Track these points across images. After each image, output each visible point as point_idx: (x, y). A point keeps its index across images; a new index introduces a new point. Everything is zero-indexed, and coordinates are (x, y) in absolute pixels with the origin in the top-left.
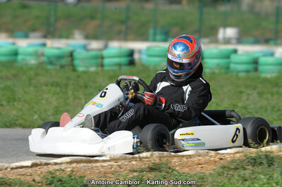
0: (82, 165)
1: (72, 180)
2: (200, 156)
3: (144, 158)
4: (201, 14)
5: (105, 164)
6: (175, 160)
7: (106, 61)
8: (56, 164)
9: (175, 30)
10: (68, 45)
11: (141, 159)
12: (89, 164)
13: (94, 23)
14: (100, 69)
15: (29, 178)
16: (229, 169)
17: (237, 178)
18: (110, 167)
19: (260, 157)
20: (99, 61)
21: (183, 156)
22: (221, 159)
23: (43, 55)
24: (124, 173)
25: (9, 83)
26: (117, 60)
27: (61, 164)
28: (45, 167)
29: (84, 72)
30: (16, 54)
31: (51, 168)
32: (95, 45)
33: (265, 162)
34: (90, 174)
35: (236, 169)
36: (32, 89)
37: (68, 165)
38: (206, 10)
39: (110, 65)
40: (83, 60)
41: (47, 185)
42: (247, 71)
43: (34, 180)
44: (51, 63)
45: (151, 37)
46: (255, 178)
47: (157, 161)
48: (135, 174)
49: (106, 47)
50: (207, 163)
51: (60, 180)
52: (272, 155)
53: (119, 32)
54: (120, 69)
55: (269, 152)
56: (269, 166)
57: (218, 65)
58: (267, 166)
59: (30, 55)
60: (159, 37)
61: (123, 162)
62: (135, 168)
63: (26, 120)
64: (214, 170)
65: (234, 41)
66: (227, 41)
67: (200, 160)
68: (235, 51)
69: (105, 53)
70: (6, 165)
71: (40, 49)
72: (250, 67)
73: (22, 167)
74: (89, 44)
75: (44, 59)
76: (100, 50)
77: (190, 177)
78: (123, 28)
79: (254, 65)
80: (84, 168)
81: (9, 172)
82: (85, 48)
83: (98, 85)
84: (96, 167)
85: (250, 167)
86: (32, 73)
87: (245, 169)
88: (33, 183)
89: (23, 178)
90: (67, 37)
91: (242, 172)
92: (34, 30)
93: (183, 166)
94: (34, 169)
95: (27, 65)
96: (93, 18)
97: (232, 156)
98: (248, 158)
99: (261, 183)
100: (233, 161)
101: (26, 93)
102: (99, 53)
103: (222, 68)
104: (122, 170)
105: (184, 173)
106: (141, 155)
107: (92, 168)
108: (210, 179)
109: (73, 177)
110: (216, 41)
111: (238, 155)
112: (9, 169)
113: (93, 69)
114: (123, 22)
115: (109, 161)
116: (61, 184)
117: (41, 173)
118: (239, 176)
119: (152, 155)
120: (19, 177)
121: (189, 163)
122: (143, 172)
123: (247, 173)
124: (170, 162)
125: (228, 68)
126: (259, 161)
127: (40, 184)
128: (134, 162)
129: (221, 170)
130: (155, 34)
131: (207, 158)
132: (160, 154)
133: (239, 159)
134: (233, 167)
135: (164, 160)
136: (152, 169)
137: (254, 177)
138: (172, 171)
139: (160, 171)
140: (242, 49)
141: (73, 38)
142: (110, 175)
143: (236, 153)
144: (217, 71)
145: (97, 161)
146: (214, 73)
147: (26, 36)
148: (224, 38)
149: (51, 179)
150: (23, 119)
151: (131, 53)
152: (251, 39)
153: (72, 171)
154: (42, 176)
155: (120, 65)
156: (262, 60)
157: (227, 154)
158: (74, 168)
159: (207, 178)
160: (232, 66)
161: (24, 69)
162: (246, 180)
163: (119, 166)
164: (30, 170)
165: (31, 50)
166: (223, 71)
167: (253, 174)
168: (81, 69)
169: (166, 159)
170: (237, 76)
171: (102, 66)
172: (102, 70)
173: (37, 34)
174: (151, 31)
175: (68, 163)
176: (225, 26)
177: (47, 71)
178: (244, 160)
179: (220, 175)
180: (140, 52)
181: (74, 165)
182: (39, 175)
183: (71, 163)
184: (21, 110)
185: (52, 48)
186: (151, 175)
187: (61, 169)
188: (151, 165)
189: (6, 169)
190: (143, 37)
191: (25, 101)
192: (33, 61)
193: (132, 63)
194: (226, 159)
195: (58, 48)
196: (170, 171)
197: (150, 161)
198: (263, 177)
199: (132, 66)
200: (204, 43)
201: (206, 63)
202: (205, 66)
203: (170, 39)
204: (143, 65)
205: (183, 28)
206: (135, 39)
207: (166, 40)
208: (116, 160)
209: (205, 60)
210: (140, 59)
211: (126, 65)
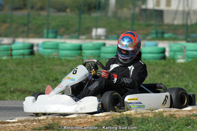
2: (80, 118)
3: (41, 120)
4: (80, 19)
5: (14, 125)
6: (64, 121)
7: (14, 52)
9: (62, 30)
11: (39, 121)
12: (3, 125)
13: (5, 25)
14: (10, 57)
18: (18, 126)
19: (122, 119)
20: (10, 52)
21: (69, 118)
22: (96, 120)
26: (22, 51)
32: (6, 41)
33: (126, 122)
38: (83, 16)
39: (17, 55)
45: (45, 35)
47: (51, 122)
49: (14, 42)
50: (86, 123)
52: (131, 117)
53: (23, 32)
54: (24, 58)
55: (129, 115)
56: (129, 125)
57: (92, 54)
58: (127, 124)
60: (50, 35)
61: (26, 123)
62: (36, 127)
65: (103, 38)
66: (98, 38)
67: (80, 121)
68: (104, 45)
69: (13, 46)
74: (2, 40)
76: (10, 44)
78: (26, 29)
83: (9, 69)
84: (8, 127)
96: (4, 22)
97: (103, 118)
98: (114, 119)
100: (104, 122)
102: (9, 46)
103: (95, 56)
104: (26, 129)
106: (40, 118)
107: (5, 127)
110: (91, 38)
111: (107, 117)
113: (4, 58)
114: (25, 25)
115: (17, 122)
119: (47, 118)
121: (74, 123)
122: (41, 130)
124: (60, 123)
125: (99, 56)
126: (121, 121)
128: (35, 123)
130: (48, 33)
131: (86, 119)
132: (53, 117)
133: (108, 120)
135: (56, 121)
139: (53, 129)
140: (108, 42)
143: (106, 116)
145: (9, 123)
148: (96, 35)
151: (32, 47)
152: (115, 36)
155: (23, 55)
157: (100, 116)
160: (102, 55)
163: (24, 126)
169: (57, 120)
171: (11, 55)
172: (11, 58)
174: (45, 31)
176: (97, 27)
178: (112, 121)
180: (37, 45)
188: (47, 125)
190: (39, 35)
193: (32, 53)
194: (99, 120)
196: (60, 129)
197: (46, 122)
199: (32, 55)
200: (82, 39)
201: (84, 53)
202: (83, 55)
203: (59, 37)
204: (40, 55)
205: (67, 29)
206: (34, 37)
207: (55, 37)
208: (22, 122)
209: (84, 51)
210: (38, 50)
211: (28, 55)
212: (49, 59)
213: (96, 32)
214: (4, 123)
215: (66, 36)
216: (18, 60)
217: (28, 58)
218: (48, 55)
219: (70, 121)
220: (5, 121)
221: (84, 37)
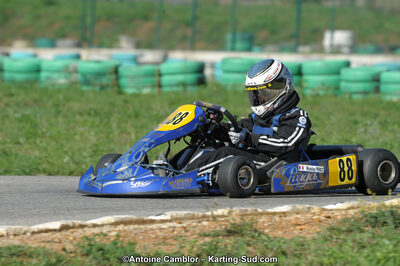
0: (132, 227)
1: (118, 248)
2: (298, 213)
3: (219, 216)
4: (299, 11)
5: (164, 226)
6: (263, 219)
7: (166, 79)
8: (95, 226)
9: (263, 34)
10: (111, 57)
11: (214, 218)
12: (142, 226)
13: (149, 25)
14: (156, 90)
15: (57, 247)
16: (340, 231)
17: (351, 244)
18: (171, 229)
19: (383, 214)
20: (156, 79)
21: (274, 214)
22: (329, 217)
23: (76, 71)
24: (192, 239)
25: (28, 112)
26: (180, 78)
27: (103, 225)
28: (80, 231)
29: (135, 95)
30: (38, 70)
31: (89, 232)
32: (150, 56)
33: (390, 221)
34: (144, 240)
35: (350, 231)
36: (60, 119)
37: (113, 228)
38: (305, 6)
39: (171, 86)
40: (133, 77)
41: (83, 255)
42: (365, 93)
43: (64, 250)
44: (87, 82)
45: (229, 45)
46: (377, 244)
47: (238, 221)
48: (207, 239)
49: (165, 59)
50: (309, 223)
51: (101, 249)
53: (184, 38)
54: (185, 91)
55: (396, 206)
56: (397, 227)
57: (323, 84)
58: (393, 226)
59: (59, 71)
60: (239, 45)
61: (189, 222)
62: (207, 231)
63: (52, 164)
64: (318, 233)
65: (346, 50)
66: (336, 50)
67: (298, 219)
68: (348, 64)
69: (164, 68)
70: (25, 228)
71: (72, 63)
72: (368, 86)
73: (47, 231)
74: (142, 56)
75: (78, 77)
76: (157, 64)
77: (284, 243)
78: (189, 32)
79: (375, 84)
80: (135, 232)
81: (29, 238)
82: (136, 60)
83: (155, 113)
84: (152, 229)
85: (370, 229)
86: (61, 96)
87: (362, 231)
88: (63, 253)
89: (48, 246)
90: (110, 46)
91: (358, 236)
92: (64, 36)
93: (274, 227)
94: (64, 233)
95: (53, 85)
96: (146, 18)
97: (343, 212)
98: (366, 216)
99: (385, 251)
100: (345, 220)
101: (51, 125)
102: (155, 68)
103: (328, 88)
104: (188, 234)
105: (276, 238)
106: (215, 212)
107: (146, 231)
108: (313, 246)
109: (119, 245)
110: (321, 50)
111: (352, 212)
112: (28, 234)
113: (146, 91)
114: (188, 24)
115: (170, 221)
116: (103, 254)
117: (75, 238)
118: (354, 241)
119: (230, 213)
120: (42, 244)
121: (283, 224)
122: (218, 236)
123: (366, 237)
124: (257, 223)
125: (337, 88)
126: (381, 219)
127: (72, 255)
128: (205, 223)
129: (329, 233)
130: (234, 41)
131: (309, 216)
132: (241, 211)
133: (353, 217)
134: (344, 228)
135: (247, 220)
136: (230, 233)
137: (375, 242)
138: (259, 235)
139: (242, 235)
140: (357, 60)
141: (119, 47)
142: (171, 241)
143: (349, 209)
144: (321, 92)
145: (152, 222)
146: (317, 95)
147: (52, 45)
148: (332, 46)
149: (89, 248)
150: (48, 162)
151: (200, 68)
152: (371, 47)
153: (118, 236)
154: (75, 242)
155: (184, 84)
156: (385, 76)
157: (337, 210)
158: (120, 231)
159: (309, 245)
160: (343, 85)
161: (49, 92)
162: (364, 247)
163: (185, 228)
164: (58, 235)
165: (59, 64)
166: (330, 92)
167: (373, 238)
168: (129, 91)
169: (250, 217)
170: (350, 98)
171: (160, 86)
172: (160, 92)
173: (68, 42)
174: (229, 37)
175: (112, 224)
176: (333, 29)
177: (82, 93)
178: (361, 219)
179: (326, 240)
180: (213, 66)
181: (121, 227)
182: (71, 242)
183: (116, 224)
184: (45, 149)
185: (88, 61)
186: (230, 241)
187: (102, 233)
188: (229, 227)
189: (25, 233)
190: (217, 45)
191: (50, 136)
192: (62, 80)
193: (201, 81)
194: (335, 218)
195: (98, 62)
196: (257, 235)
197: (228, 221)
198: (387, 242)
199: (202, 86)
200: (303, 53)
201: (307, 81)
202: (305, 85)
203: (256, 48)
204: (218, 85)
205: (273, 32)
206: (206, 48)
207: (249, 49)
208: (179, 220)
209: (305, 77)
210: (213, 76)
211: (193, 85)
212: (236, 93)
213: (332, 38)
214: (144, 222)
215: (270, 47)
216: (173, 96)
217: (193, 90)
218: (235, 86)
219: (277, 218)
220: (146, 218)
221: (306, 49)
